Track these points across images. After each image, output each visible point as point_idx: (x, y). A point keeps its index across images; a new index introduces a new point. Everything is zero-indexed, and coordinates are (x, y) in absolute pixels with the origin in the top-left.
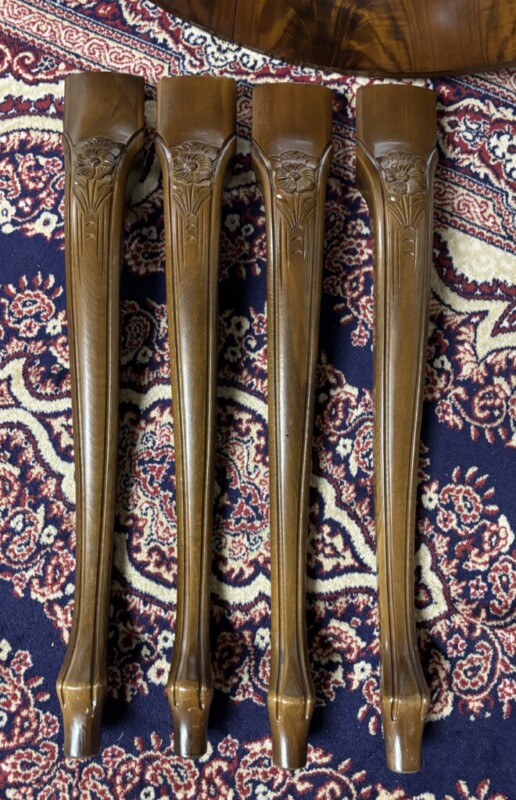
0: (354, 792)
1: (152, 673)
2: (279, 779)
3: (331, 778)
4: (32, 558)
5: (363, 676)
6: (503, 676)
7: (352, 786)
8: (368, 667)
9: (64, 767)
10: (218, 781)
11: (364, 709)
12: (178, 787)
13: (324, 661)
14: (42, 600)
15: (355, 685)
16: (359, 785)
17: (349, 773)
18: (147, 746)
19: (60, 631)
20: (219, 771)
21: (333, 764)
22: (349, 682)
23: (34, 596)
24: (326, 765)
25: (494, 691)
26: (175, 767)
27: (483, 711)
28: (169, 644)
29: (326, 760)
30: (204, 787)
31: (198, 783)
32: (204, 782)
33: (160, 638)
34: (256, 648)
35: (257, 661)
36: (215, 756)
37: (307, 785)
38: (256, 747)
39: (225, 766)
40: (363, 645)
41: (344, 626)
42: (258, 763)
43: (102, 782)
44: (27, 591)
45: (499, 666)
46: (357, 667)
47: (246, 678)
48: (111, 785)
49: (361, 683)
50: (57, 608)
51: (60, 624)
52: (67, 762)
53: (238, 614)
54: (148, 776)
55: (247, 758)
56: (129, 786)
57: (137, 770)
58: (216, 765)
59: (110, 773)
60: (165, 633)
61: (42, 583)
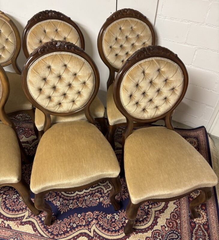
0: (104, 216)
1: (70, 207)
2: (92, 217)
3: (100, 215)
4: (48, 195)
5: (102, 200)
6: (122, 195)
7: (103, 215)
8: (102, 198)
9: (58, 224)
10: (82, 220)
11: (103, 204)
12: (76, 222)
13: (96, 199)
14: (51, 200)
15: (101, 201)
16: (104, 215)
17: (102, 213)
18: (70, 217)
19: (54, 204)
20: (82, 218)
21: (100, 213)
22: (100, 201)
23: (50, 200)
24: (99, 213)
25: (122, 197)
26: (75, 219)
27: (120, 200)
28: (72, 202)
29: (98, 212)
30: (80, 221)
31: (79, 221)
32: (80, 220)
33: (70, 201)
34: (85, 199)
35: (85, 201)
36: (81, 216)
37: (96, 217)
38: (87, 213)
39: (83, 217)
40: (101, 195)
41: (98, 194)
42: (88, 215)
43: (64, 224)
44: (48, 200)
45: (122, 194)
46: (101, 199)
47: (84, 204)
48: (65, 224)
49: (102, 201)
50: (54, 201)
51: (54, 203)
52: (58, 223)
53: (82, 196)
54: (71, 222)
55: (86, 215)
56: (68, 224)
57: (69, 221)
58: (82, 217)
59: (65, 222)
60: (71, 201)
61: (51, 198)
